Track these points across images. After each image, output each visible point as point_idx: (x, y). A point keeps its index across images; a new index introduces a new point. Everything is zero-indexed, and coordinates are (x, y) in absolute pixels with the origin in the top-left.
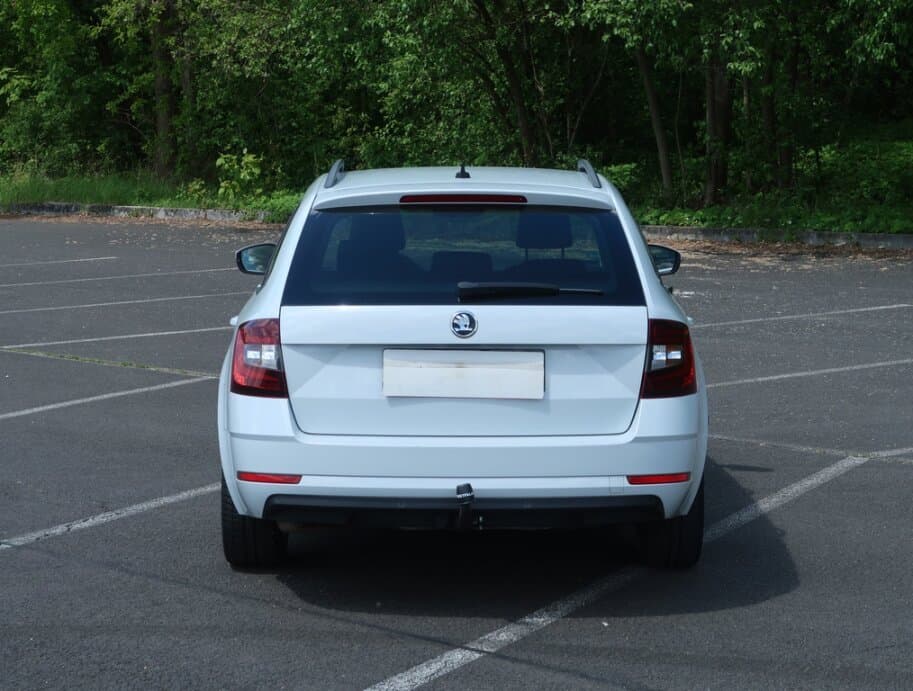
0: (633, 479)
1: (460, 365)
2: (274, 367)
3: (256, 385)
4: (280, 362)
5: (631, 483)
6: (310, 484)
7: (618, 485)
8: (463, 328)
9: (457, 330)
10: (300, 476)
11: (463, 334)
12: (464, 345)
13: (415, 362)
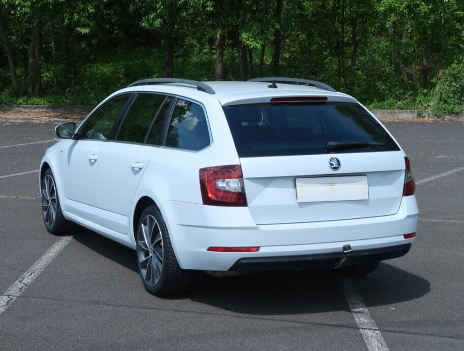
0: (406, 236)
1: (331, 184)
2: (240, 190)
3: (233, 201)
4: (243, 188)
5: (405, 238)
6: (265, 251)
7: (401, 239)
8: (335, 166)
9: (332, 167)
10: (259, 247)
11: (335, 168)
13: (311, 184)
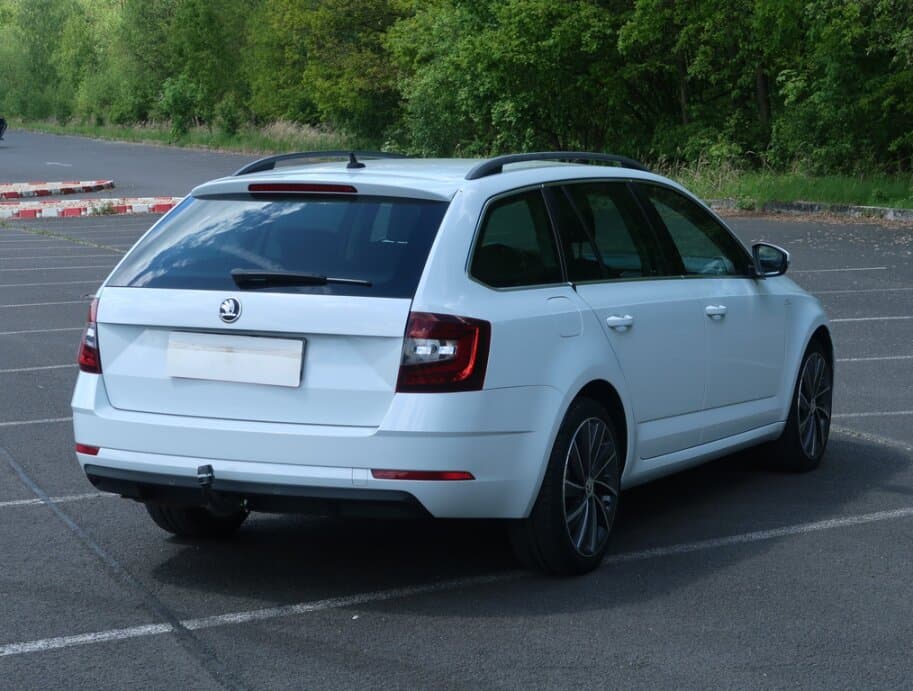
0: (376, 473)
1: (230, 350)
2: (94, 345)
5: (375, 477)
6: (104, 456)
7: (362, 478)
8: (228, 313)
9: (223, 314)
10: (99, 448)
11: (228, 318)
12: (229, 330)
